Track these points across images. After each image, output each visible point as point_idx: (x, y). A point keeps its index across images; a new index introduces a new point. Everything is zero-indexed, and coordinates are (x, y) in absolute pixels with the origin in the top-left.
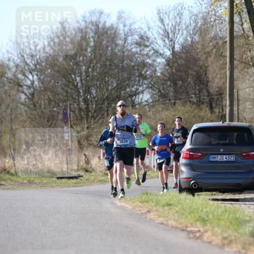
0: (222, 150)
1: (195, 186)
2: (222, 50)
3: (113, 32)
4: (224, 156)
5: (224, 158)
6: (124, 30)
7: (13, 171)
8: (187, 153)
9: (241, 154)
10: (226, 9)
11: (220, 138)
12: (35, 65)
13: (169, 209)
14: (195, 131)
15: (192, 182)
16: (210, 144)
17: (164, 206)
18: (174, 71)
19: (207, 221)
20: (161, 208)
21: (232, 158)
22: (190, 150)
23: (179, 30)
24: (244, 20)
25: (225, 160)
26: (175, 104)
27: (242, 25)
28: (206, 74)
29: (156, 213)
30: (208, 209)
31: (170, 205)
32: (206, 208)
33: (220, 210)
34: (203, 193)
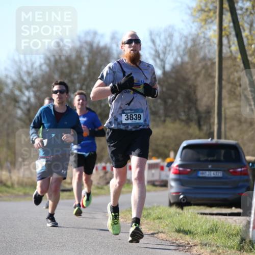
0: (210, 166)
1: (184, 200)
2: (210, 71)
3: (106, 51)
4: (212, 172)
5: (212, 174)
6: (117, 51)
7: (9, 183)
8: (176, 169)
9: (229, 170)
10: (215, 31)
11: (209, 155)
12: (32, 82)
13: (160, 222)
14: (184, 148)
15: (181, 197)
16: (199, 160)
17: (154, 219)
18: (164, 89)
19: (196, 234)
20: (152, 221)
21: (219, 174)
22: (179, 166)
23: (170, 51)
24: (231, 43)
25: (212, 175)
26: (164, 121)
27: (230, 47)
28: (195, 93)
29: (147, 226)
30: (197, 223)
31: (160, 218)
32: (195, 221)
33: (208, 224)
34: (192, 207)
